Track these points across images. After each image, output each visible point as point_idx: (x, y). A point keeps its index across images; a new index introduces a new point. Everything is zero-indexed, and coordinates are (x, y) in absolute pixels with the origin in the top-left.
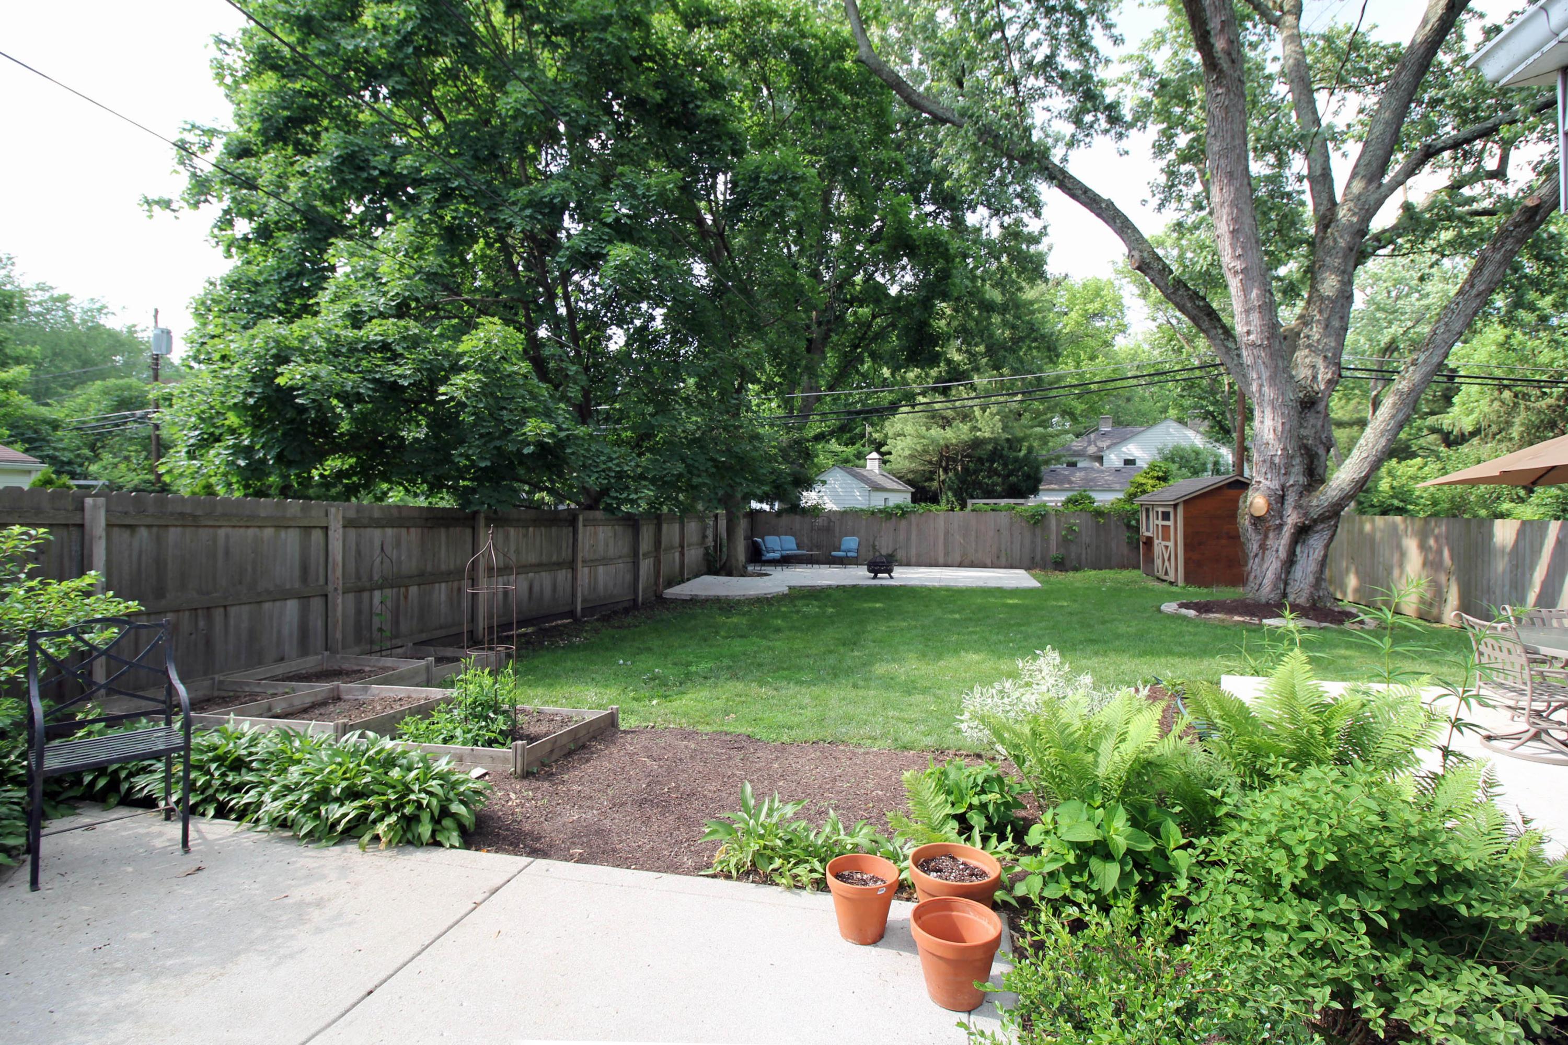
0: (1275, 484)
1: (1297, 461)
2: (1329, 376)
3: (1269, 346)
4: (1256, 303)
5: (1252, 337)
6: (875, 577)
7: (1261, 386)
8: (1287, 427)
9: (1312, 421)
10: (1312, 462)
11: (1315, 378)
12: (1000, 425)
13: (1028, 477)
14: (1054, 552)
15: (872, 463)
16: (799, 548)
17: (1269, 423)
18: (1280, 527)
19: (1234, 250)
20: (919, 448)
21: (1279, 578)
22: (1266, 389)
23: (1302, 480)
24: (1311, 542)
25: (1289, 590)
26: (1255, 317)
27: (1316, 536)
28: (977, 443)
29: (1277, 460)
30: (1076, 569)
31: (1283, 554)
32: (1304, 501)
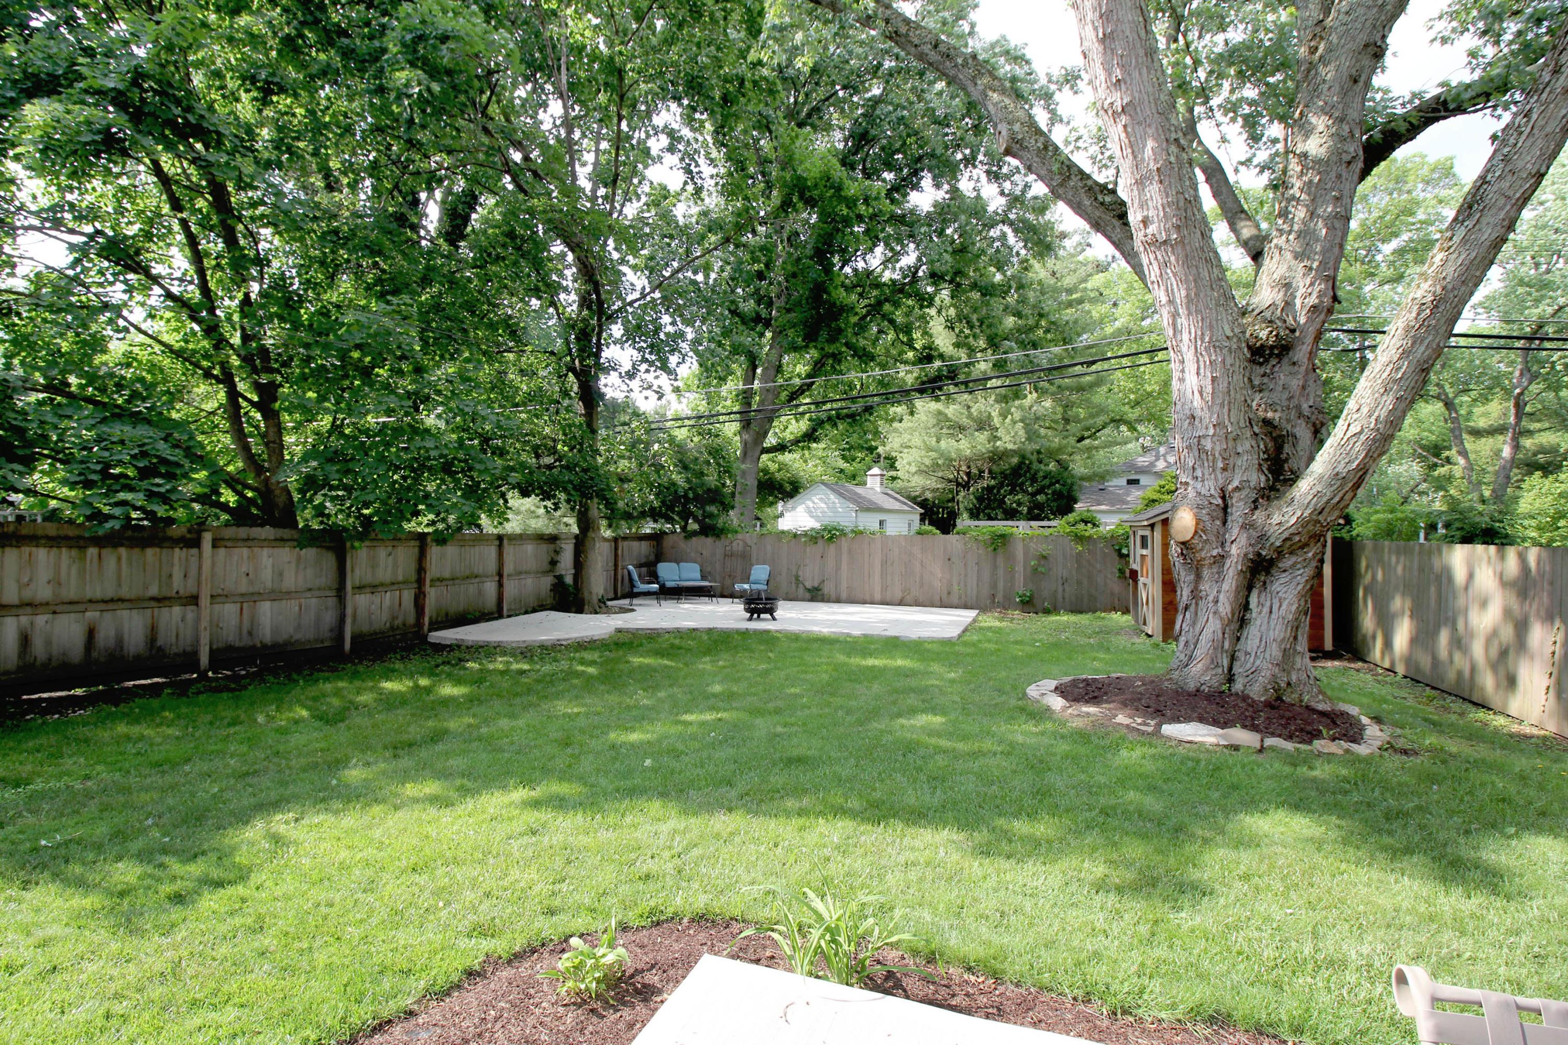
0: (1210, 487)
1: (1245, 445)
2: (1313, 300)
3: (1181, 242)
4: (1153, 166)
5: (1152, 229)
6: (750, 619)
7: (1175, 315)
8: (1223, 386)
9: (1282, 378)
10: (1279, 448)
11: (1288, 304)
12: (1022, 433)
13: (1058, 495)
14: (1021, 587)
15: (874, 481)
16: (703, 578)
17: (1192, 381)
18: (1221, 559)
19: (1109, 72)
20: (928, 462)
21: (1218, 647)
22: (1182, 321)
23: (1258, 479)
24: (1276, 586)
25: (1237, 669)
26: (1153, 190)
27: (1284, 578)
28: (996, 456)
29: (1208, 444)
30: (1047, 612)
31: (1225, 607)
32: (1259, 516)
